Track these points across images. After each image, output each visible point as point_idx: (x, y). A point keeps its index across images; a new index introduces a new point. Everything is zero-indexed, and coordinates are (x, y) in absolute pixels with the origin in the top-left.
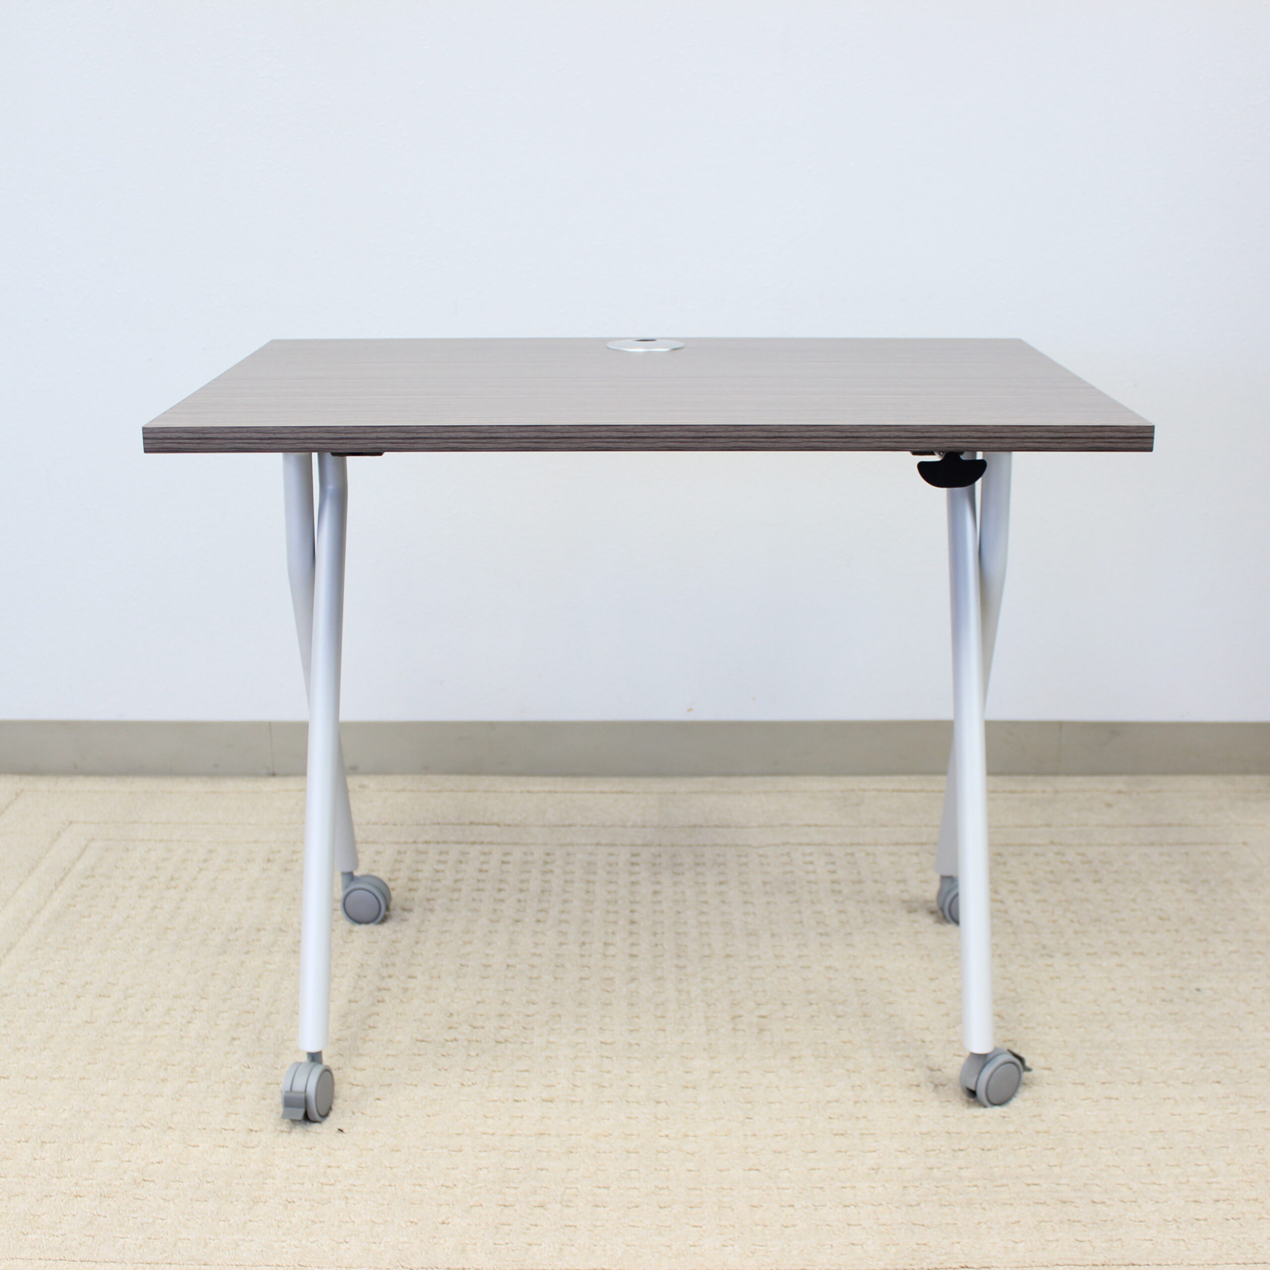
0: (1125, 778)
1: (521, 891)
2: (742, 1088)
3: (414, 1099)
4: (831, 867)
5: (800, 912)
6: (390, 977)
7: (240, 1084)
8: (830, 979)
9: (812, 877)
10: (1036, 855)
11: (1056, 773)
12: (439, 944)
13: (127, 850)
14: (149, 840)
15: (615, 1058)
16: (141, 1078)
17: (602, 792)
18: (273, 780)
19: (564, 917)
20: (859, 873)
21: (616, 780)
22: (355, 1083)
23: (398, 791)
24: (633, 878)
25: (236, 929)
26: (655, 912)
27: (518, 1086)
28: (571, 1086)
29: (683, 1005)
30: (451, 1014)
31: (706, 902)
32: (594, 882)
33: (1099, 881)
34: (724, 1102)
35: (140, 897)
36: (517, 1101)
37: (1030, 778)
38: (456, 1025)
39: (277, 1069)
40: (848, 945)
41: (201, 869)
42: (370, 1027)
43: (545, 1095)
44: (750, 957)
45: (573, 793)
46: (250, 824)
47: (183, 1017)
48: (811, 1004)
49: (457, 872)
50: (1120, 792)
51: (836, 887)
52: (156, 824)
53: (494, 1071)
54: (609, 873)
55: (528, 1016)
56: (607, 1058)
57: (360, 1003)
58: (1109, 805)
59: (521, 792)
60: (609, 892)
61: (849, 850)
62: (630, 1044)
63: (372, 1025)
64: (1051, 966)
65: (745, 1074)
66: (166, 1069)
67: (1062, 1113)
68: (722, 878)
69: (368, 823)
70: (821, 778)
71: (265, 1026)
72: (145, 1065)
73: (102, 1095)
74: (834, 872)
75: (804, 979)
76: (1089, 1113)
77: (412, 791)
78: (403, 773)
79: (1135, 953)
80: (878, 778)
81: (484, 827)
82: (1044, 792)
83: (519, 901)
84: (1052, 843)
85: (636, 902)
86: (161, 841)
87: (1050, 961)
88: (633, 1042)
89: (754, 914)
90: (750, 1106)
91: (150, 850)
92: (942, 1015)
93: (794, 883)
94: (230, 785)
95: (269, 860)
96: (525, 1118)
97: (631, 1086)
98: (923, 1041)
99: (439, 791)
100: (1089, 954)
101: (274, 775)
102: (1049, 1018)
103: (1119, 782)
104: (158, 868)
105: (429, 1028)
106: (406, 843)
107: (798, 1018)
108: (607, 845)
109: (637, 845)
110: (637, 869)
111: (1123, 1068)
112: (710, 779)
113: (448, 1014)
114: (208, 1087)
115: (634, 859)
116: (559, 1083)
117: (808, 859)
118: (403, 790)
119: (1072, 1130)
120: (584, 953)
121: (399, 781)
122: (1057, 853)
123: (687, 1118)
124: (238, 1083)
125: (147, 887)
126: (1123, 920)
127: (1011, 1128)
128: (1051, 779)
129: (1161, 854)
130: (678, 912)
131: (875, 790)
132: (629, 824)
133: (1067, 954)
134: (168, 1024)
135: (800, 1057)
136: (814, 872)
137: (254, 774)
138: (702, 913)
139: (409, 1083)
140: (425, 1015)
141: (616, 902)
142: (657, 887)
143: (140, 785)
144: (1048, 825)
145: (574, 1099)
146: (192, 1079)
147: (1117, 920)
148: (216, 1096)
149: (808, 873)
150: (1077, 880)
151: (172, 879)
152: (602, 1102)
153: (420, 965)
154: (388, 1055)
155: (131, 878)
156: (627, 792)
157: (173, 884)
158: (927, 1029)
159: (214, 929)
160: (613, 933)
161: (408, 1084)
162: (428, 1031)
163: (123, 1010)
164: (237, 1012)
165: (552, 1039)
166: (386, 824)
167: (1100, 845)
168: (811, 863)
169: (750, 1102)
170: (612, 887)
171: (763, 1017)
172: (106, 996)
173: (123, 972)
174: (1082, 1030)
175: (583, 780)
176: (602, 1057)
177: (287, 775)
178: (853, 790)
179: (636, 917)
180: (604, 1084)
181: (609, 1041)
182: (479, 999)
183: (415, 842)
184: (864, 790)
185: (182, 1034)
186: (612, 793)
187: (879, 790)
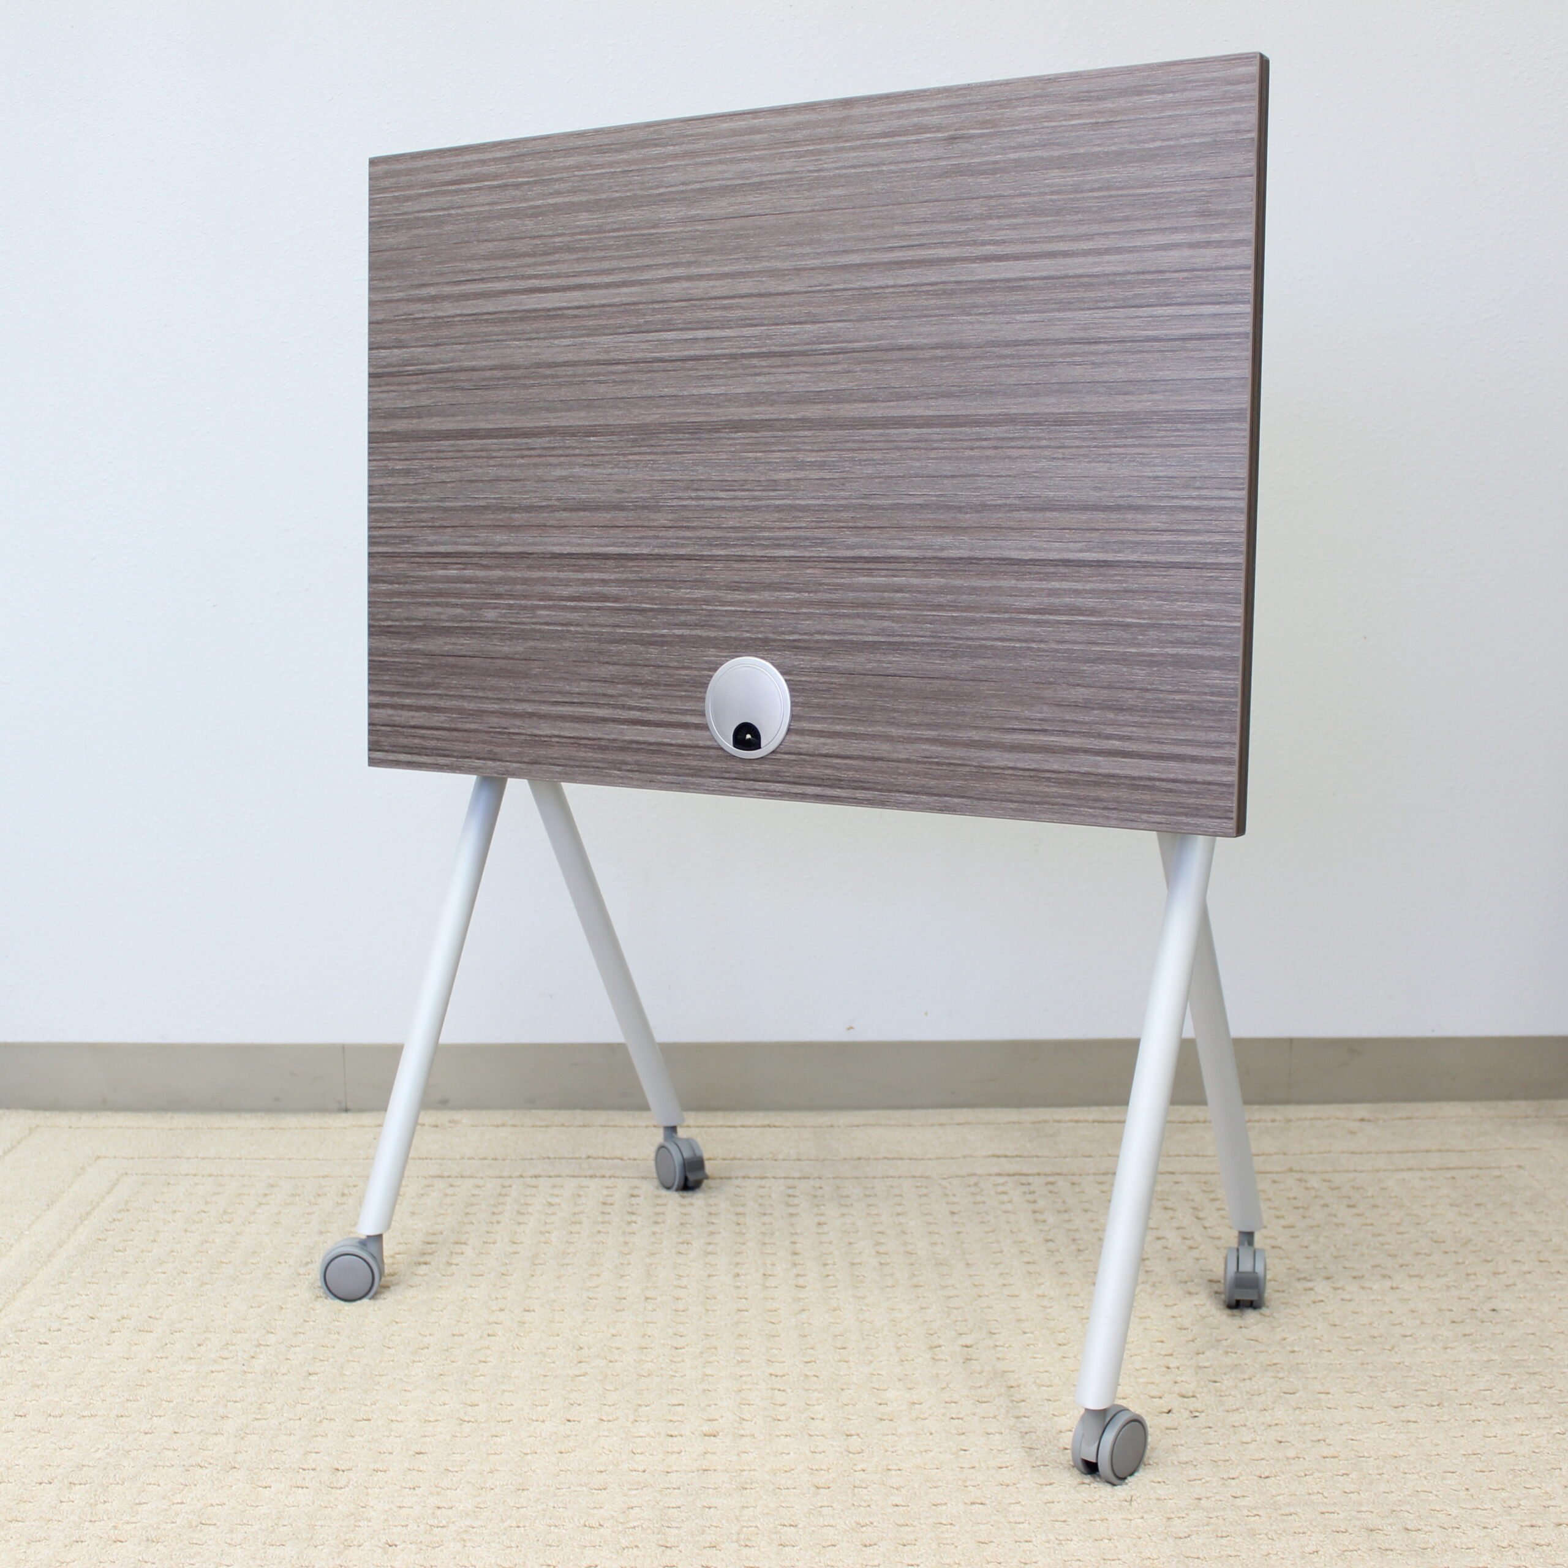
0: (1368, 1106)
1: (656, 1223)
2: (952, 1418)
3: (541, 1436)
4: (1031, 1197)
5: (998, 1242)
6: (502, 1310)
7: (321, 1422)
8: (1045, 1307)
9: (1009, 1207)
10: (1274, 1182)
11: (1287, 1102)
12: (559, 1277)
13: (169, 1184)
14: (195, 1175)
15: (789, 1391)
16: (194, 1415)
17: (742, 1126)
18: (344, 1115)
19: (711, 1248)
20: (1064, 1202)
21: (761, 1114)
22: (466, 1419)
23: (498, 1126)
24: (791, 1210)
25: (307, 1263)
26: (821, 1243)
27: (671, 1421)
28: (738, 1419)
29: (869, 1335)
30: (581, 1348)
31: (882, 1233)
32: (744, 1214)
33: (1353, 1206)
34: (931, 1434)
35: (186, 1231)
36: (672, 1436)
37: (1256, 1107)
38: (588, 1360)
39: (366, 1405)
40: (1061, 1273)
41: (261, 1204)
42: (480, 1361)
43: (706, 1428)
44: (944, 1287)
45: (709, 1127)
46: (319, 1160)
47: (245, 1351)
48: (1025, 1333)
49: (576, 1204)
50: (1362, 1120)
51: (1039, 1217)
52: (203, 1159)
53: (640, 1405)
54: (761, 1205)
55: (676, 1348)
56: (779, 1390)
57: (466, 1336)
58: (1352, 1133)
59: (647, 1127)
60: (764, 1224)
61: (1051, 1179)
62: (806, 1376)
63: (483, 1359)
64: (1311, 1289)
65: (953, 1405)
66: (226, 1406)
67: (1350, 1437)
68: (899, 1209)
69: (463, 1158)
70: (1006, 1110)
71: (349, 1361)
72: (199, 1401)
73: (146, 1433)
74: (1035, 1202)
75: (1013, 1308)
76: (1385, 1436)
77: (514, 1126)
78: (504, 1108)
79: (1410, 1276)
80: (1076, 1109)
81: (605, 1161)
82: (1273, 1121)
83: (654, 1233)
84: (1291, 1170)
85: (796, 1234)
86: (210, 1175)
87: (1309, 1285)
88: (808, 1373)
89: (942, 1243)
90: (963, 1437)
91: (197, 1184)
92: (1188, 1342)
93: (987, 1213)
94: (291, 1121)
95: (343, 1195)
96: (683, 1453)
97: (813, 1419)
98: (1168, 1368)
99: (547, 1126)
100: (1354, 1278)
101: (346, 1110)
102: (1317, 1341)
103: (1362, 1110)
104: (207, 1203)
105: (554, 1363)
106: (510, 1177)
107: (1010, 1346)
108: (755, 1178)
109: (793, 1178)
110: (796, 1201)
111: (1417, 1390)
112: (874, 1112)
113: (577, 1347)
114: (280, 1424)
115: (790, 1192)
116: (722, 1417)
117: (1000, 1189)
118: (503, 1125)
119: (1366, 1454)
120: (739, 1284)
121: (498, 1116)
122: (1300, 1180)
123: (886, 1451)
124: (318, 1419)
125: (194, 1221)
126: (1389, 1244)
127: (1291, 1453)
128: (1279, 1108)
129: (1422, 1179)
130: (850, 1243)
131: (1071, 1121)
132: (781, 1157)
133: (1328, 1278)
134: (226, 1359)
135: (1019, 1386)
136: (1010, 1202)
137: (321, 1108)
138: (878, 1244)
139: (534, 1418)
140: (549, 1348)
141: (772, 1234)
142: (822, 1219)
143: (181, 1121)
144: (1285, 1154)
145: (742, 1432)
146: (259, 1416)
147: (1383, 1244)
148: (291, 1434)
149: (1003, 1203)
150: (1326, 1205)
151: (225, 1212)
152: (778, 1436)
153: (538, 1298)
154: (504, 1391)
155: (175, 1212)
156: (775, 1126)
157: (226, 1217)
158: (1171, 1355)
159: (280, 1263)
160: (773, 1265)
161: (533, 1420)
162: (552, 1365)
163: (169, 1345)
164: (312, 1346)
165: (709, 1371)
166: (485, 1159)
167: (1348, 1171)
168: (1005, 1193)
169: (963, 1434)
170: (766, 1219)
171: (967, 1346)
172: (147, 1331)
173: (168, 1307)
174: (1360, 1353)
175: (720, 1114)
176: (773, 1389)
177: (362, 1110)
178: (1045, 1122)
179: (798, 1247)
180: (778, 1417)
181: (780, 1373)
182: (614, 1332)
183: (521, 1176)
184: (1059, 1122)
185: (245, 1368)
186: (756, 1127)
187: (1077, 1122)
